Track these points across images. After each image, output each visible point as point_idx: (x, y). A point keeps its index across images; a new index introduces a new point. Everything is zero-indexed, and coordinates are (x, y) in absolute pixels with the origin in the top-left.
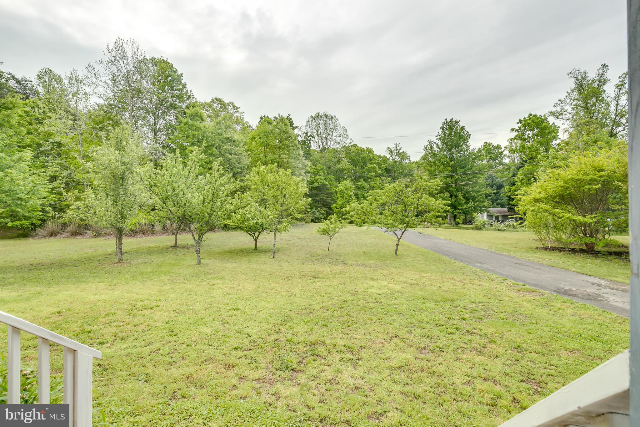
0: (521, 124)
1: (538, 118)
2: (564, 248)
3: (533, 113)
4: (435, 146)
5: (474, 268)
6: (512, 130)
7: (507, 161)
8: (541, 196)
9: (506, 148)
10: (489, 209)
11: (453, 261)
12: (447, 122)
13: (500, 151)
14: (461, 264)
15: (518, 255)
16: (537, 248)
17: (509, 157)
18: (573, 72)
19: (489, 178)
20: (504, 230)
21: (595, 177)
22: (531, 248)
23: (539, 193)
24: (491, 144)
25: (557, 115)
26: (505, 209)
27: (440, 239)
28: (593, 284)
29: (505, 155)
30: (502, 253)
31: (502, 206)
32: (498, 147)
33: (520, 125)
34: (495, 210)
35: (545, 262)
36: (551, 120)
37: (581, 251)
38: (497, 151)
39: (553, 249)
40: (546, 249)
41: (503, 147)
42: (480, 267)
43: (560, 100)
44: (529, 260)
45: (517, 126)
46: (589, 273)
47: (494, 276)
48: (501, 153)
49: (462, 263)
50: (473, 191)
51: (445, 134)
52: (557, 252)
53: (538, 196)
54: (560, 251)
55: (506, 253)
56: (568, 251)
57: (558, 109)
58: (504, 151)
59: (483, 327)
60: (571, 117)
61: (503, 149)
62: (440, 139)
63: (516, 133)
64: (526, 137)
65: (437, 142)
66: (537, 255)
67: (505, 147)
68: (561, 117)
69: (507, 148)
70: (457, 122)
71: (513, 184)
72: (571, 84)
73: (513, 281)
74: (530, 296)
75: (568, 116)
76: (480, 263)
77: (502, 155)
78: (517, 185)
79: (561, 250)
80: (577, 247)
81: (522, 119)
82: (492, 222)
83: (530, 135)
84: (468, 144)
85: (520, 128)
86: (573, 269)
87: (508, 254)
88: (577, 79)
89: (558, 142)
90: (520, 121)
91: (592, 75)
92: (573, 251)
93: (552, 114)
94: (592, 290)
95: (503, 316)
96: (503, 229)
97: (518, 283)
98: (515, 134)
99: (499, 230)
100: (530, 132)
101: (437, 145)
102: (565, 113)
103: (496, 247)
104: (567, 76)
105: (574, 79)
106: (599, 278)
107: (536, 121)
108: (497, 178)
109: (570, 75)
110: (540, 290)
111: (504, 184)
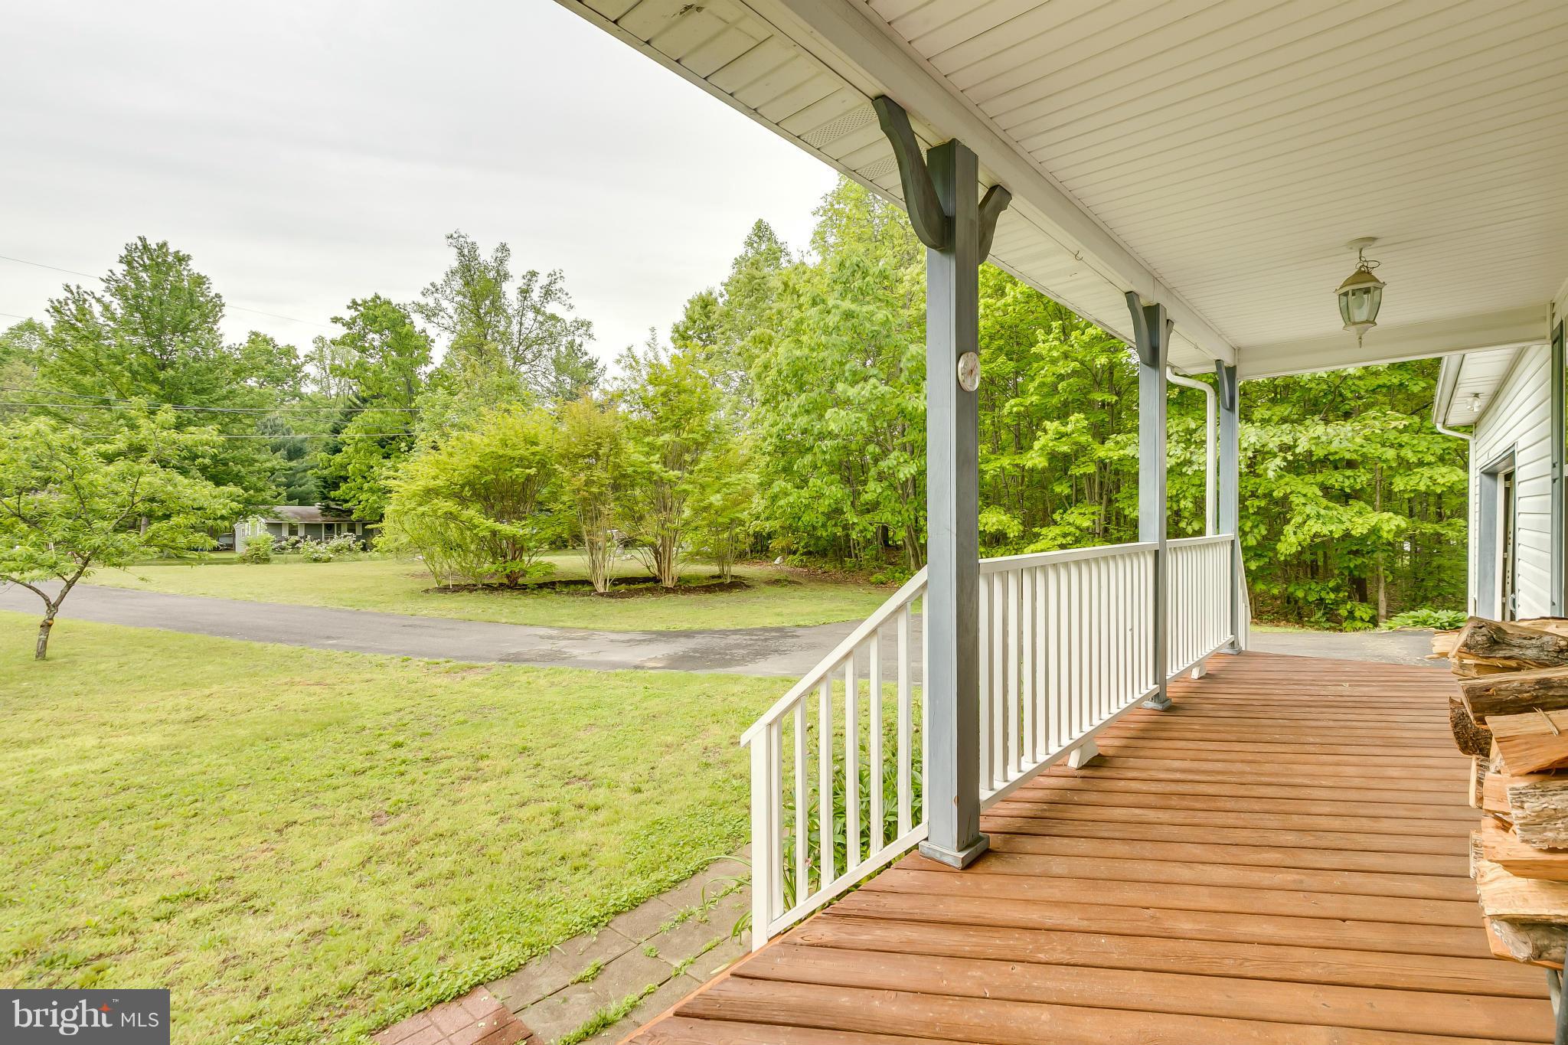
0: (357, 313)
1: (394, 311)
2: (474, 585)
3: (384, 296)
4: (97, 309)
5: (324, 652)
6: (335, 320)
7: (309, 389)
8: (440, 483)
9: (310, 358)
10: (277, 509)
11: (257, 645)
12: (145, 247)
13: (294, 362)
14: (285, 648)
15: (399, 609)
16: (427, 591)
17: (314, 381)
18: (455, 236)
19: (266, 427)
20: (329, 560)
21: (526, 453)
22: (412, 592)
23: (435, 478)
24: (272, 339)
25: (430, 314)
26: (315, 509)
27: (167, 595)
28: (541, 637)
29: (307, 376)
30: (363, 610)
31: (304, 500)
32: (289, 352)
33: (355, 314)
34: (289, 511)
35: (453, 615)
36: (419, 322)
37: (501, 587)
38: (285, 361)
39: (458, 589)
40: (445, 589)
41: (301, 353)
42: (332, 646)
43: (433, 285)
44: (425, 615)
45: (348, 315)
46: (528, 622)
47: (381, 658)
48: (297, 369)
49: (285, 645)
50: (234, 459)
51: (138, 281)
52: (466, 593)
53: (432, 484)
54: (471, 591)
55: (370, 609)
56: (482, 589)
57: (431, 301)
58: (303, 364)
59: (446, 744)
60: (451, 324)
61: (303, 359)
62: (120, 292)
63: (344, 331)
64: (367, 345)
65: (108, 298)
66: (435, 604)
67: (306, 356)
68: (436, 320)
69: (312, 359)
70: (182, 259)
71: (337, 450)
72: (451, 260)
73: (426, 659)
74: (471, 677)
75: (447, 322)
76: (328, 638)
77: (299, 375)
78: (346, 452)
79: (471, 588)
80: (495, 581)
81: (360, 302)
82: (297, 542)
83: (376, 343)
84: (215, 327)
85: (354, 321)
86: (504, 620)
87: (376, 610)
88: (461, 254)
89: (430, 369)
90: (354, 302)
91: (486, 255)
92: (489, 588)
93: (421, 309)
94: (546, 646)
95: (460, 717)
96: (325, 557)
97: (436, 661)
98: (340, 331)
99: (316, 560)
100: (374, 336)
101: (106, 307)
102: (441, 314)
103: (341, 600)
104: (445, 240)
105: (456, 250)
106: (543, 626)
107: (390, 315)
108: (288, 432)
109: (450, 240)
110: (480, 664)
111: (307, 446)
